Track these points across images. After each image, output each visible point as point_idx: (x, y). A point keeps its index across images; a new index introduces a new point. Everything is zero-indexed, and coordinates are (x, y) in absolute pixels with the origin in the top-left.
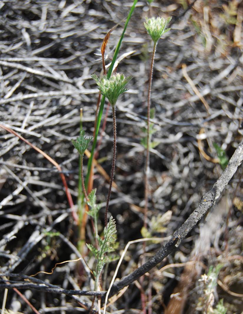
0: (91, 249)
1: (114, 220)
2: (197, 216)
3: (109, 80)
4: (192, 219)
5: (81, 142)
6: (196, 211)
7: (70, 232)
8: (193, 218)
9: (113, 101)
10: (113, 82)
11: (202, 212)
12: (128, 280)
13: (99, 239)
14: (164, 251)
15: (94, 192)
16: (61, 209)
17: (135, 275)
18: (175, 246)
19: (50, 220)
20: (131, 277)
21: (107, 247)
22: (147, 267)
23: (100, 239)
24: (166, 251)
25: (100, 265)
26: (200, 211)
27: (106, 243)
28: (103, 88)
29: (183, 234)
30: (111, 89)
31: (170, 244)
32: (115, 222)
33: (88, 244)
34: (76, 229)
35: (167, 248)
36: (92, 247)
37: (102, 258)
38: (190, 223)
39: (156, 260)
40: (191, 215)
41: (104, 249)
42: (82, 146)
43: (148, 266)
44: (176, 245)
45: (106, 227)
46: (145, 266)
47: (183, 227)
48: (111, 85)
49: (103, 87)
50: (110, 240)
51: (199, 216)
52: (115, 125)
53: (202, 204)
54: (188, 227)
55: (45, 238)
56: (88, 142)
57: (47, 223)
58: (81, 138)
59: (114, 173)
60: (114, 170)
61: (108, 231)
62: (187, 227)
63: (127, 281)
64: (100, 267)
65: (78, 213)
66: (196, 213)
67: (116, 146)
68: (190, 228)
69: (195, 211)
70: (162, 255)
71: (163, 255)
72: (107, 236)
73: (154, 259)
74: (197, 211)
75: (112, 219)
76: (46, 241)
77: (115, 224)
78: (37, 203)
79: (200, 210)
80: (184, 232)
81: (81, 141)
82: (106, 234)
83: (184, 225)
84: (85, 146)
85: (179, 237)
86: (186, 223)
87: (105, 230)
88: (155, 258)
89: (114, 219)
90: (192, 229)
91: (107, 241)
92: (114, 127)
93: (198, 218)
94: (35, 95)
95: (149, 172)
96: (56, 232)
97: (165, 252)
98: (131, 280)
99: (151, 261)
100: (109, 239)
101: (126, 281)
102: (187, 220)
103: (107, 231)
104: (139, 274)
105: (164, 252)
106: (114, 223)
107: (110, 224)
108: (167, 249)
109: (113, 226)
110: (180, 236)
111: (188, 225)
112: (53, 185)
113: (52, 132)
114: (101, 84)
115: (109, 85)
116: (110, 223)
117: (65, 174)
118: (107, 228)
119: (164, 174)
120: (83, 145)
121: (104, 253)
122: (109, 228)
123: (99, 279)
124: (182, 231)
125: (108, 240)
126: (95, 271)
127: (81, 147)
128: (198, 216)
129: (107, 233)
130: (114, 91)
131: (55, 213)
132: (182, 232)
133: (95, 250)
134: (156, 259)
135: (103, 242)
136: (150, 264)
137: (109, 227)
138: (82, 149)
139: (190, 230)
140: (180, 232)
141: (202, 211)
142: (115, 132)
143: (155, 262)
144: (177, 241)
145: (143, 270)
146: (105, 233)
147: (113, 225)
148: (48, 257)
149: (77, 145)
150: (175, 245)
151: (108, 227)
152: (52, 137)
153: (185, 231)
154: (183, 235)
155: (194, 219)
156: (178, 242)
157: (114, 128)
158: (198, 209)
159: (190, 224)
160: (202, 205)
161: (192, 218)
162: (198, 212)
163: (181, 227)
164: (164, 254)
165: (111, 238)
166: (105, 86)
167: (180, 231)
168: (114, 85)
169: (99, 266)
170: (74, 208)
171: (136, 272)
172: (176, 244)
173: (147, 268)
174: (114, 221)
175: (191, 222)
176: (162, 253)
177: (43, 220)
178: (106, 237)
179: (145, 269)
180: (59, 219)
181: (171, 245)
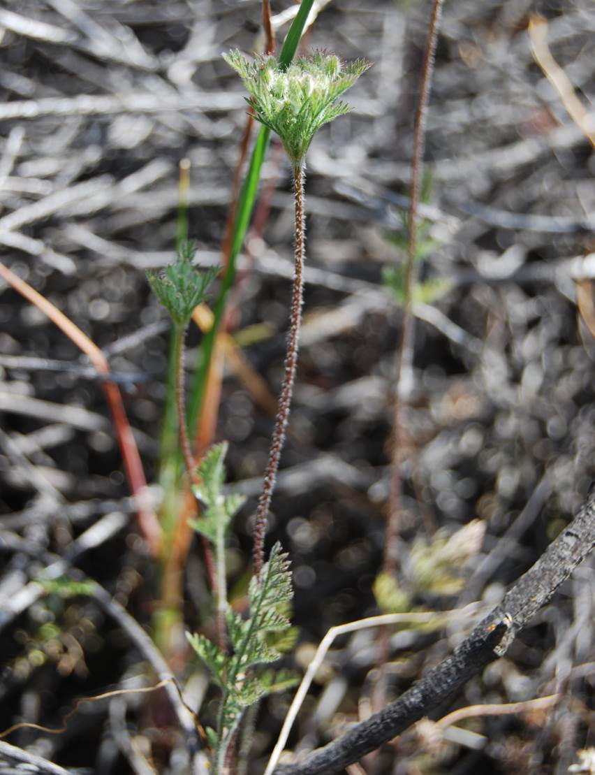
0: (200, 650)
1: (286, 555)
2: (574, 550)
3: (285, 72)
4: (555, 562)
5: (180, 283)
6: (569, 534)
7: (130, 579)
8: (559, 557)
9: (297, 145)
10: (300, 80)
11: (590, 538)
12: (324, 762)
13: (230, 618)
14: (454, 666)
15: (220, 453)
16: (102, 497)
17: (349, 746)
18: (495, 650)
19: (64, 534)
20: (338, 753)
21: (258, 649)
22: (394, 720)
23: (235, 620)
24: (461, 666)
25: (230, 709)
26: (583, 534)
27: (253, 634)
28: (264, 100)
29: (524, 610)
30: (293, 103)
31: (477, 645)
32: (289, 562)
33: (192, 633)
34: (151, 570)
35: (465, 656)
36: (204, 643)
37: (239, 686)
38: (547, 572)
39: (424, 697)
40: (550, 546)
41: (249, 656)
42: (184, 298)
43: (395, 715)
44: (497, 647)
45: (258, 577)
46: (386, 716)
47: (523, 586)
48: (293, 90)
49: (265, 94)
50: (271, 622)
51: (581, 551)
52: (300, 229)
53: (591, 508)
54: (540, 586)
55: (44, 598)
56: (204, 281)
57: (52, 546)
58: (182, 267)
59: (290, 391)
60: (291, 382)
61: (265, 593)
62: (537, 588)
63: (324, 765)
64: (232, 716)
65: (161, 514)
66: (571, 541)
67: (304, 300)
68: (548, 590)
69: (565, 531)
70: (446, 682)
71: (449, 681)
72: (258, 611)
73: (420, 695)
74: (574, 532)
75: (280, 553)
76: (48, 608)
77: (288, 570)
78: (19, 475)
79: (584, 531)
80: (526, 604)
81: (181, 280)
82: (257, 604)
83: (526, 581)
84: (191, 298)
85: (508, 622)
86: (534, 572)
87: (255, 590)
88: (422, 691)
89: (286, 552)
90: (553, 596)
91: (259, 628)
92: (298, 233)
93: (575, 557)
94: (29, 109)
95: (407, 382)
96: (82, 580)
97: (459, 670)
98: (336, 762)
99: (408, 699)
100: (266, 619)
101: (319, 764)
102: (538, 563)
103: (259, 593)
104: (366, 743)
105: (453, 669)
106: (286, 568)
107: (272, 570)
108: (465, 659)
109: (283, 576)
110: (510, 618)
111: (539, 580)
112: (77, 415)
113: (82, 235)
114: (258, 86)
115: (286, 90)
116: (271, 566)
117: (121, 387)
118: (259, 582)
119: (458, 385)
120: (186, 293)
121: (246, 667)
122: (267, 582)
123: (227, 756)
124: (519, 602)
125: (263, 625)
126: (214, 728)
127: (181, 300)
128: (578, 552)
129: (262, 600)
130: (300, 112)
131: (80, 511)
132: (521, 605)
133: (215, 657)
134: (428, 693)
135: (246, 627)
136: (405, 712)
137: (268, 579)
138: (183, 305)
139: (547, 597)
140: (512, 603)
141: (589, 534)
142: (300, 251)
143: (422, 705)
144: (502, 635)
145: (379, 732)
146: (252, 598)
147: (283, 572)
148: (50, 664)
149: (164, 290)
150: (494, 647)
151: (265, 577)
152: (81, 254)
153: (529, 600)
154: (524, 616)
155: (562, 559)
156: (504, 638)
157: (298, 237)
158: (575, 526)
159: (546, 577)
160: (590, 512)
161: (555, 557)
162: (577, 536)
163: (515, 587)
164: (453, 680)
165: (274, 618)
166: (272, 92)
167: (513, 600)
168: (304, 90)
169: (229, 713)
170: (146, 498)
171: (356, 734)
172: (498, 644)
173: (392, 725)
174: (285, 560)
175: (550, 570)
176: (448, 674)
177: (37, 534)
178: (256, 615)
179: (387, 727)
180: (95, 536)
181: (480, 648)
